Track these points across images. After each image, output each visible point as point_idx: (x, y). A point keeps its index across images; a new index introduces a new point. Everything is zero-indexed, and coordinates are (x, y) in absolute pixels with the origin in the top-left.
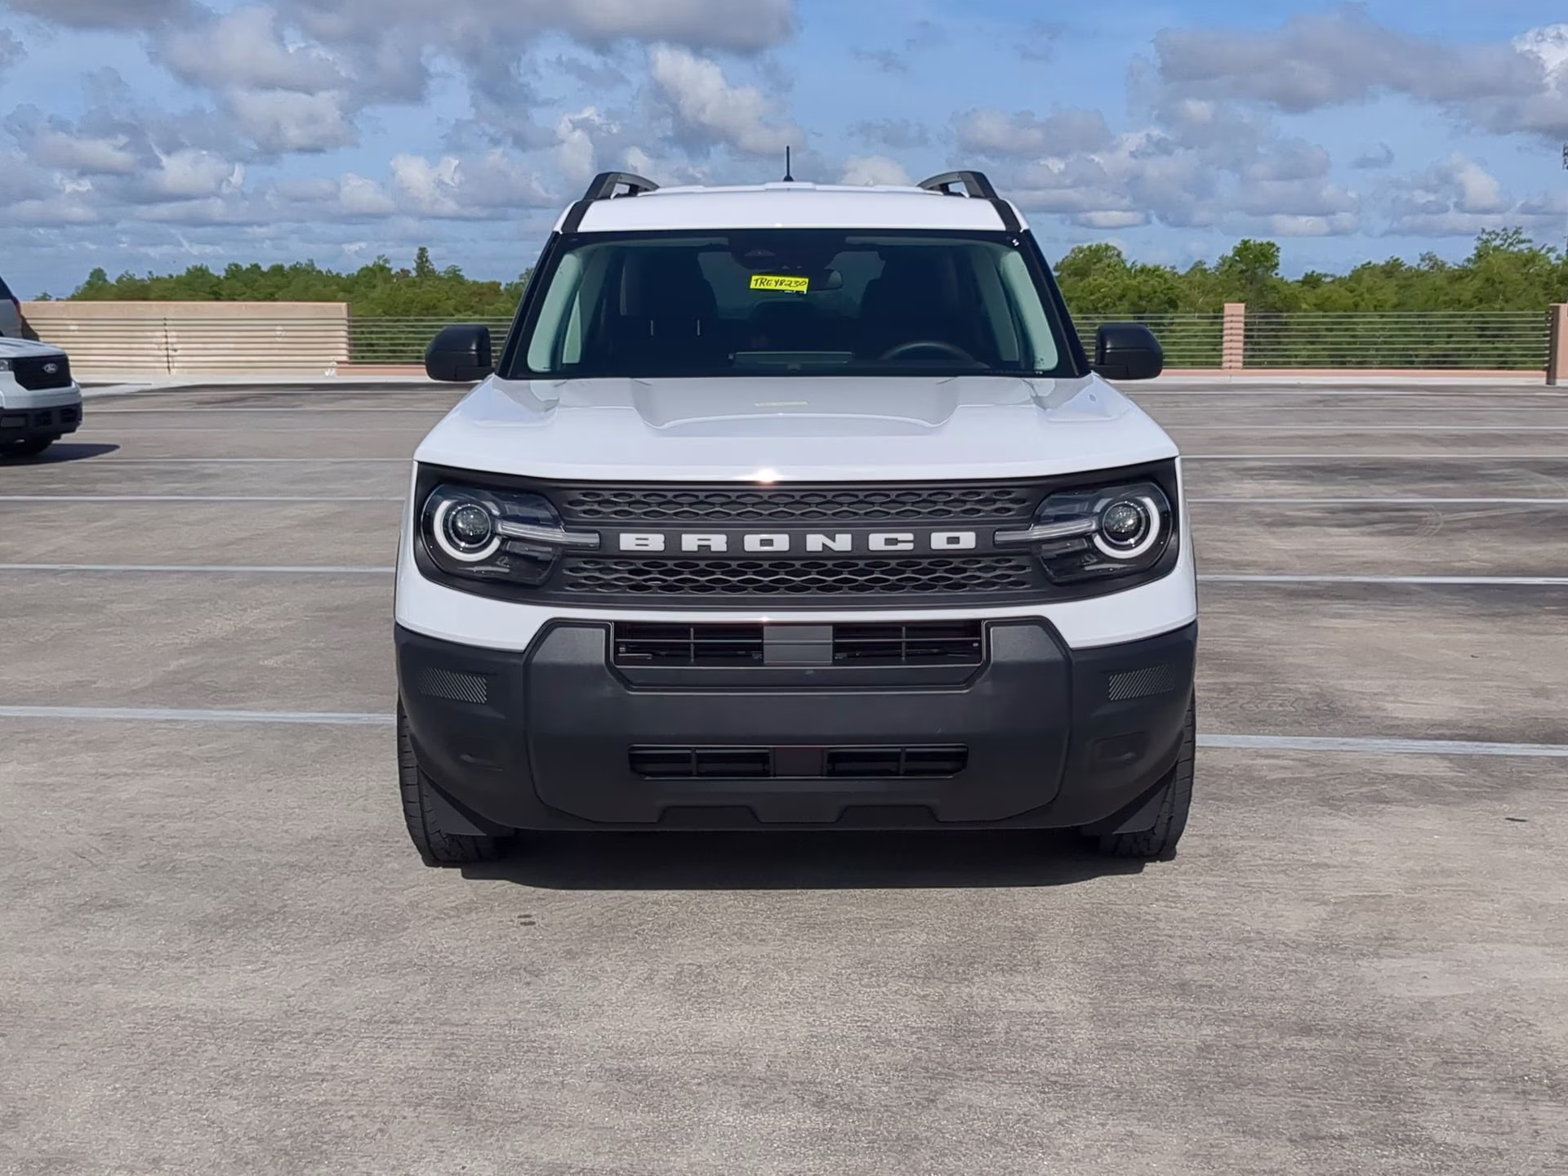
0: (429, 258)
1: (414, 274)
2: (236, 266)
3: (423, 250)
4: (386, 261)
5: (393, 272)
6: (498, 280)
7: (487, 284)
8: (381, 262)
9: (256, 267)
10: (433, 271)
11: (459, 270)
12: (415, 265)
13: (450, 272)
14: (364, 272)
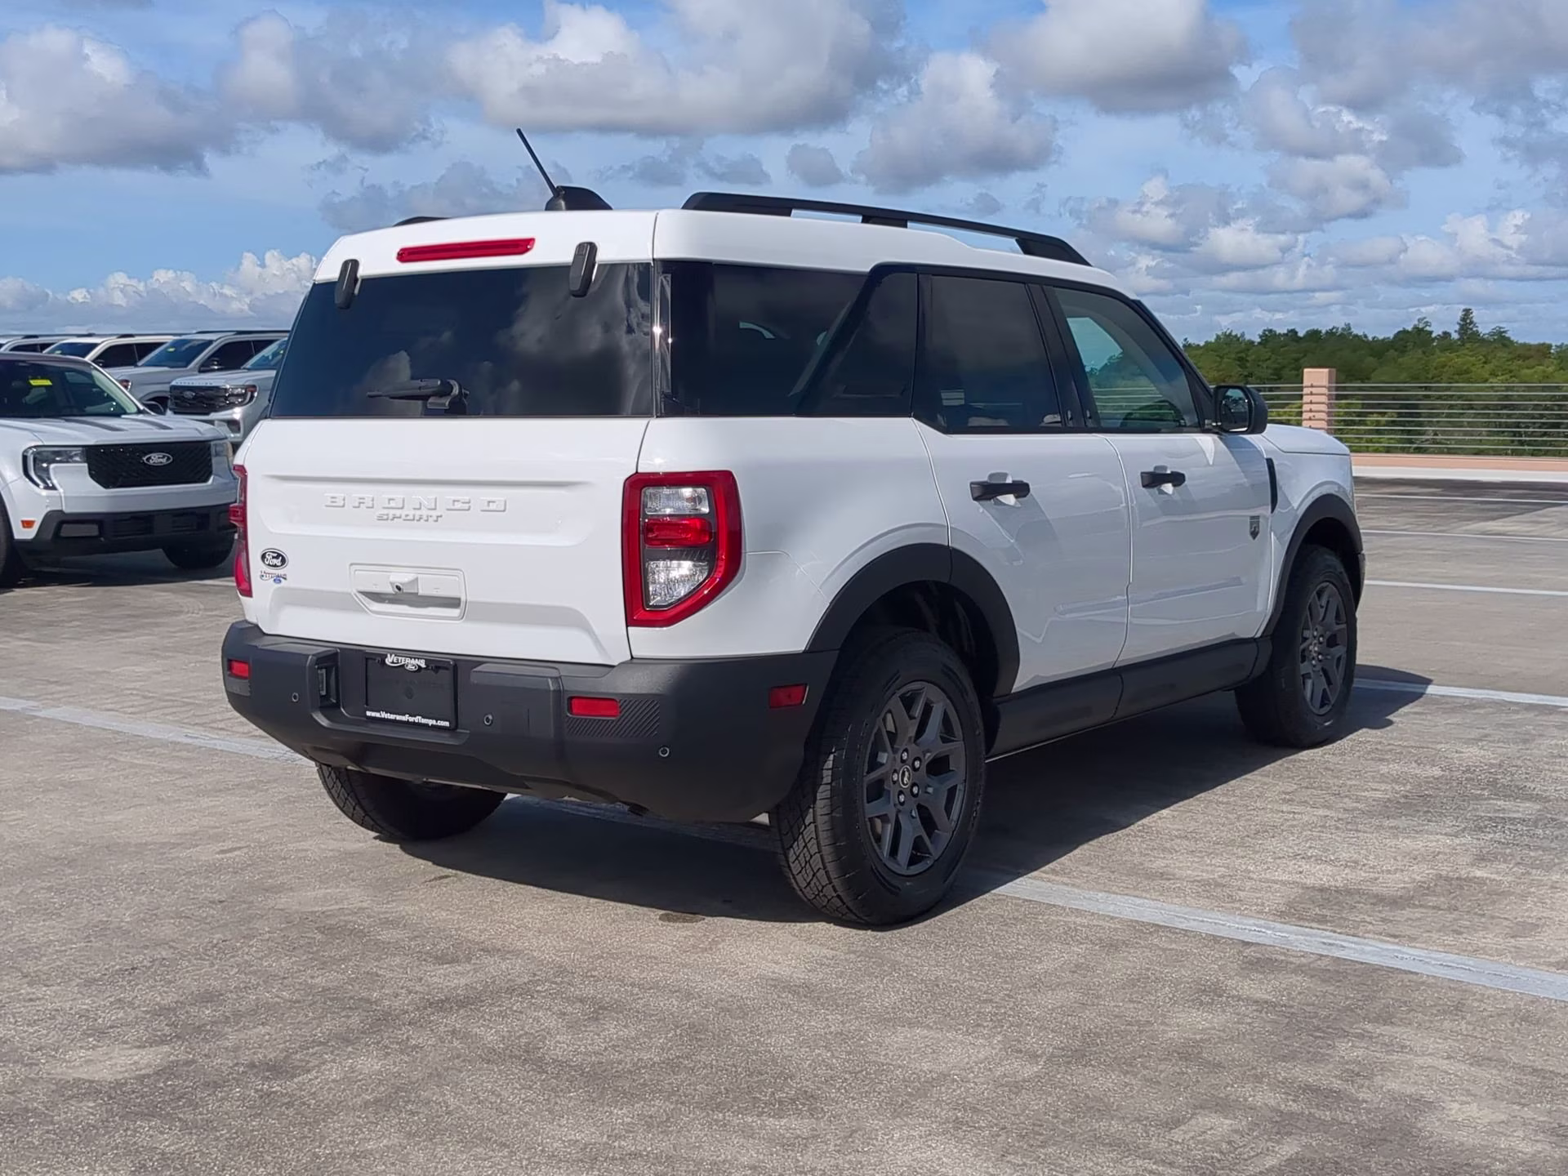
0: (1474, 320)
1: (1455, 336)
2: (1270, 331)
3: (1467, 312)
4: (1427, 323)
5: (1434, 335)
6: (1548, 342)
7: (1535, 345)
8: (1421, 326)
9: (1294, 332)
10: (1477, 333)
11: (1504, 332)
12: (1457, 327)
13: (1494, 334)
14: (1401, 336)
